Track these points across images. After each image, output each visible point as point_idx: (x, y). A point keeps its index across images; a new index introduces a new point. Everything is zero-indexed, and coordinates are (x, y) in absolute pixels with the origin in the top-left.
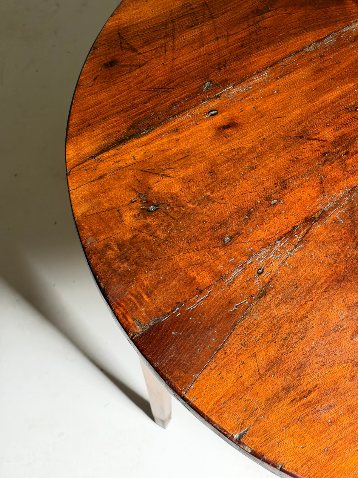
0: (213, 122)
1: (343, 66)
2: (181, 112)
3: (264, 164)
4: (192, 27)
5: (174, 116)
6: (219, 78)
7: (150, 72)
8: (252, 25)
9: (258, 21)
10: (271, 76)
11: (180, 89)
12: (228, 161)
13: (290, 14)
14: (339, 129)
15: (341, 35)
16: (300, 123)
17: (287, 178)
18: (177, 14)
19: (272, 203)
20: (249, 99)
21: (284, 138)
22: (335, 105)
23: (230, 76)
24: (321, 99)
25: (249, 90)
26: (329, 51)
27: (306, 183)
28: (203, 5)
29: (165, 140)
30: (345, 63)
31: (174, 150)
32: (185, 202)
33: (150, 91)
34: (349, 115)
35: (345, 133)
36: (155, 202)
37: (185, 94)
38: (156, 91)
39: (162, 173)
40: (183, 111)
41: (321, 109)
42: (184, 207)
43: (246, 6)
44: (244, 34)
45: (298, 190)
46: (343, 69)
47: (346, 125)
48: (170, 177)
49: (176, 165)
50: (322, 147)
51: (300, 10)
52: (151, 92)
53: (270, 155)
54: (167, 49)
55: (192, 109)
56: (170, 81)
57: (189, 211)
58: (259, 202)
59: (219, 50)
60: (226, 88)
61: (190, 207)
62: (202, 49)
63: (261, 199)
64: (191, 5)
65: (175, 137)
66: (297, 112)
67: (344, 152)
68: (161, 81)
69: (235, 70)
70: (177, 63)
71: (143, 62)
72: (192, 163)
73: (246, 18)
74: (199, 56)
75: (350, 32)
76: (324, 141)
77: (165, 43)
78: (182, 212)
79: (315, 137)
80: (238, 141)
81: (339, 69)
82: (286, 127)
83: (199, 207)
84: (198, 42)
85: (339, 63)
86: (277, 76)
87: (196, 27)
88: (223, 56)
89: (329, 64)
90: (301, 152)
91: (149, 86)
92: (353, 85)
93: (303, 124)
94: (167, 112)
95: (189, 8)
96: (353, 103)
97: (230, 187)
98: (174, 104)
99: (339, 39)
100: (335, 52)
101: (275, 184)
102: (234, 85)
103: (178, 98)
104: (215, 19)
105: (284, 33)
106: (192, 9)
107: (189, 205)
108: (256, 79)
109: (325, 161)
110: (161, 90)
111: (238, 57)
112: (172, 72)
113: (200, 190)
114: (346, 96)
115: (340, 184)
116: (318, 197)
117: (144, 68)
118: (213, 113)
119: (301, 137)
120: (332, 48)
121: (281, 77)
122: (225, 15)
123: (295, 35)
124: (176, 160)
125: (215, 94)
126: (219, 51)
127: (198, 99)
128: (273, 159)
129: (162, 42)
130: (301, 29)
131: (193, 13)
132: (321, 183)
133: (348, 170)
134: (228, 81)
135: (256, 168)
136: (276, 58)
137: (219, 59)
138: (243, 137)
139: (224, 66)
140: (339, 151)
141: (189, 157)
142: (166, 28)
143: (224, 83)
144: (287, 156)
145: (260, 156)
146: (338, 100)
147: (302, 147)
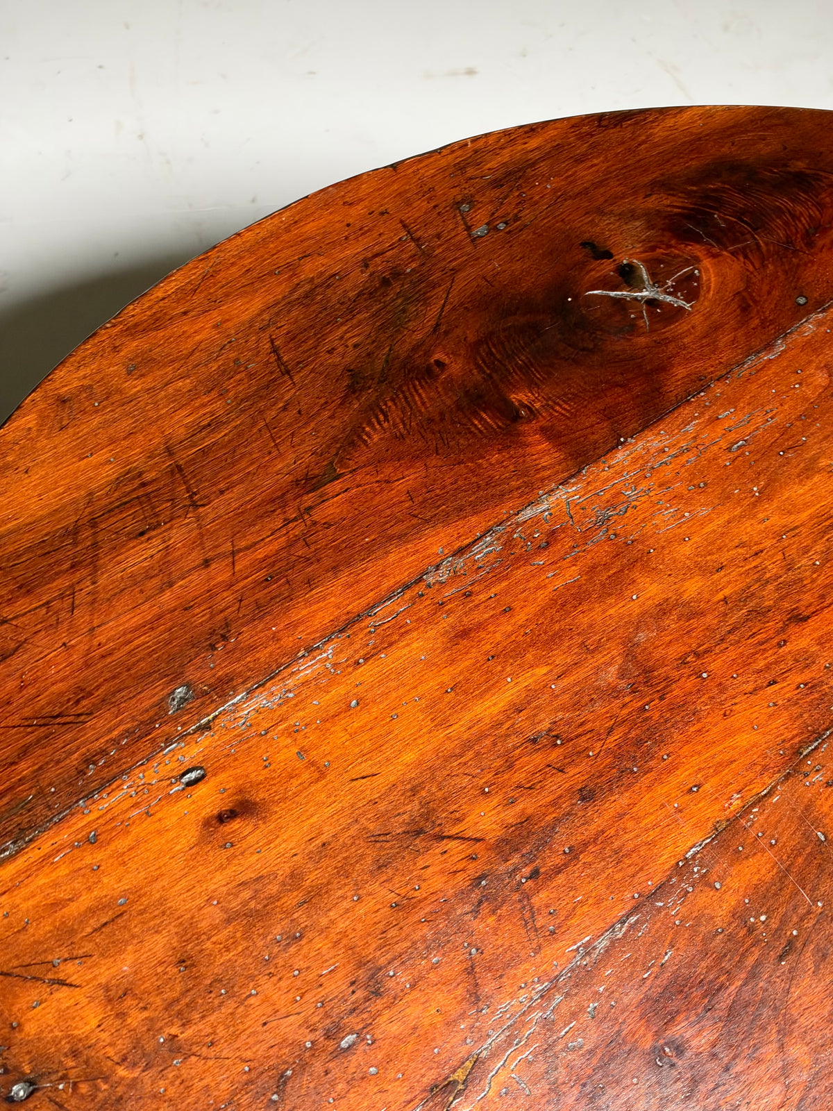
0: (194, 802)
1: (521, 618)
2: (106, 783)
3: (324, 921)
4: (142, 534)
5: (89, 796)
6: (209, 674)
7: (30, 670)
8: (295, 519)
9: (310, 508)
10: (342, 658)
11: (108, 715)
12: (228, 921)
13: (388, 482)
14: (513, 802)
15: (513, 532)
16: (414, 791)
17: (382, 961)
18: (103, 502)
19: (344, 1044)
20: (286, 729)
21: (375, 839)
22: (502, 731)
23: (238, 667)
24: (467, 717)
25: (287, 700)
26: (483, 580)
27: (432, 975)
28: (172, 472)
29: (63, 871)
30: (526, 610)
31: (85, 901)
32: (110, 1063)
33: (29, 726)
34: (538, 759)
35: (529, 811)
36: (27, 1069)
37: (122, 728)
38: (45, 725)
39: (50, 976)
40: (114, 778)
41: (467, 745)
42: (106, 1079)
43: (279, 466)
44: (275, 546)
45: (410, 997)
46: (521, 626)
47: (529, 788)
48: (71, 985)
49: (88, 947)
50: (472, 858)
51: (412, 470)
52: (29, 730)
53: (340, 893)
54: (77, 602)
55: (137, 771)
56: (82, 693)
57: (120, 1090)
58: (308, 1045)
59: (211, 594)
60: (228, 702)
61: (122, 1079)
62: (168, 595)
63: (312, 1036)
64: (140, 474)
65: (88, 860)
66: (409, 757)
67: (526, 871)
68: (61, 694)
69: (252, 648)
70: (102, 639)
71: (13, 645)
72: (133, 937)
73: (278, 500)
74: (160, 617)
75: (536, 521)
76: (477, 840)
77: (72, 586)
78: (101, 1096)
79: (454, 831)
80: (256, 857)
81: (510, 628)
82: (382, 807)
83: (147, 1077)
84: (156, 575)
85: (509, 610)
86: (357, 657)
87: (154, 533)
88: (222, 611)
89: (487, 616)
90: (419, 877)
91: (27, 712)
92: (544, 670)
93: (424, 794)
94: (70, 784)
95: (137, 483)
96: (546, 725)
97: (231, 1004)
98: (89, 760)
99: (509, 544)
100: (500, 580)
101: (353, 983)
102: (250, 692)
103: (102, 740)
104: (201, 510)
105: (373, 537)
106: (144, 485)
107: (122, 1072)
108: (306, 669)
109: (480, 902)
110: (58, 720)
111: (260, 611)
112: (87, 665)
113: (151, 1020)
114: (529, 703)
115: (519, 972)
116: (463, 1016)
117: (15, 662)
118: (193, 775)
119: (419, 832)
120: (493, 569)
121: (366, 660)
122: (227, 496)
123: (402, 538)
124: (89, 930)
125: (199, 720)
126: (211, 597)
127: (153, 740)
128: (346, 904)
129: (63, 583)
130: (415, 521)
131: (147, 495)
132: (470, 971)
133: (538, 925)
134: (232, 679)
135: (301, 937)
136: (355, 606)
137: (210, 619)
138: (270, 842)
139: (224, 637)
140: (516, 870)
141: (125, 917)
142: (75, 544)
143: (222, 688)
144: (382, 893)
145: (314, 897)
146: (509, 718)
147: (421, 863)
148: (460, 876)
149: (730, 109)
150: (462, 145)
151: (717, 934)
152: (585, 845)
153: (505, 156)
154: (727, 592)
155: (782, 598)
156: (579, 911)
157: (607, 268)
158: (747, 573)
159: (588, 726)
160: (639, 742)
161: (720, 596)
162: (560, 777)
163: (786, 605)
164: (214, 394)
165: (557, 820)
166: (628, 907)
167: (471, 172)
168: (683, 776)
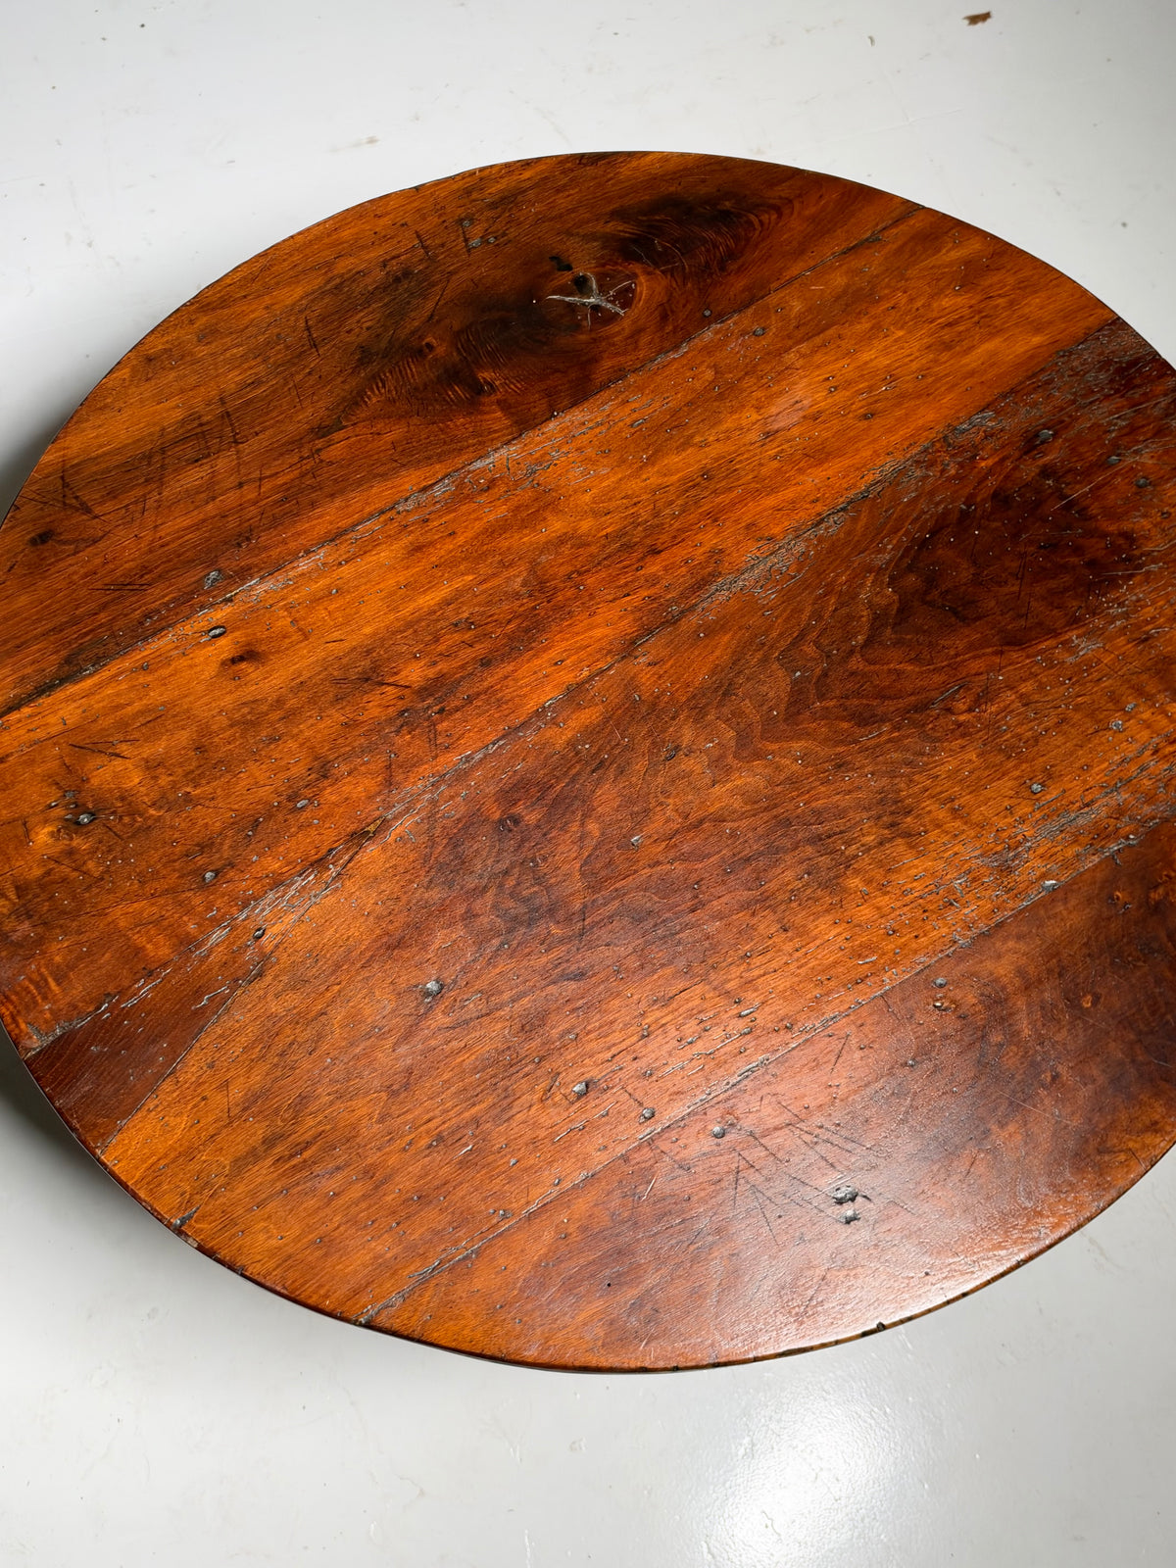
0: (216, 649)
1: (461, 540)
2: (157, 632)
3: (295, 731)
4: (197, 461)
5: (144, 639)
6: (235, 563)
7: (112, 552)
8: (307, 458)
9: (320, 450)
10: (330, 560)
11: (162, 586)
12: (231, 726)
13: (378, 434)
14: (435, 664)
15: (465, 477)
16: (369, 652)
17: (331, 758)
18: (172, 436)
19: (299, 805)
20: (284, 605)
21: (336, 682)
22: (435, 616)
23: (255, 560)
24: (412, 606)
25: (288, 586)
26: (438, 511)
27: (362, 768)
28: (223, 417)
29: (124, 686)
30: (465, 535)
31: (138, 706)
32: (144, 805)
33: (108, 589)
34: (457, 637)
35: (444, 671)
36: (90, 805)
37: (171, 596)
38: (119, 590)
39: (110, 750)
40: (163, 629)
41: (409, 625)
42: (141, 815)
43: (301, 417)
44: (291, 476)
45: (346, 780)
46: (460, 546)
47: (447, 656)
48: (123, 757)
49: (137, 735)
50: (401, 698)
51: (397, 427)
52: (108, 592)
53: (308, 714)
54: (147, 507)
55: (179, 625)
56: (145, 570)
57: (150, 822)
58: (276, 803)
59: (241, 507)
60: (246, 584)
61: (152, 816)
62: (211, 506)
63: (279, 799)
64: (200, 417)
65: (141, 680)
66: (368, 630)
67: (437, 708)
68: (131, 569)
69: (267, 548)
70: (163, 534)
71: (101, 534)
72: (167, 731)
73: (297, 443)
74: (204, 521)
75: (482, 470)
76: (407, 687)
77: (145, 495)
78: (137, 825)
79: (391, 680)
80: (254, 687)
81: (452, 547)
82: (344, 661)
83: (168, 815)
84: (204, 491)
85: (453, 534)
86: (340, 559)
87: (205, 461)
88: (248, 520)
89: (437, 537)
90: (363, 708)
91: (108, 580)
92: (471, 577)
93: (374, 655)
94: (133, 631)
95: (197, 423)
96: (466, 615)
97: (228, 776)
98: (147, 615)
99: (460, 486)
100: (450, 512)
101: (310, 769)
102: (262, 578)
103: (157, 603)
104: (240, 446)
105: (362, 475)
107: (152, 812)
108: (304, 565)
109: (402, 726)
110: (128, 587)
111: (275, 522)
112: (151, 551)
113: (175, 781)
114: (457, 599)
115: (421, 770)
116: (379, 793)
117: (102, 545)
118: (217, 631)
119: (367, 680)
120: (446, 504)
121: (347, 562)
122: (260, 436)
123: (384, 476)
124: (139, 724)
125: (225, 595)
126: (241, 510)
127: (192, 605)
128: (311, 721)
129: (138, 492)
130: (394, 465)
131: (203, 432)
132: (389, 767)
133: (438, 742)
134: (250, 569)
135: (279, 739)
136: (343, 523)
137: (239, 525)
138: (265, 678)
139: (248, 539)
140: (429, 707)
141: (163, 718)
142: (149, 464)
143: (243, 574)
144: (337, 716)
145: (291, 716)
146: (441, 609)
147: (365, 699)
148: (390, 709)
149: (682, 155)
150: (472, 173)
151: (555, 754)
152: (478, 694)
153: (503, 185)
154: (609, 530)
155: (646, 537)
156: (467, 735)
157: (566, 278)
158: (626, 517)
159: (495, 617)
160: (527, 630)
161: (604, 533)
162: (470, 650)
163: (648, 541)
164: (259, 359)
165: (463, 678)
166: (500, 734)
167: (474, 195)
168: (553, 654)
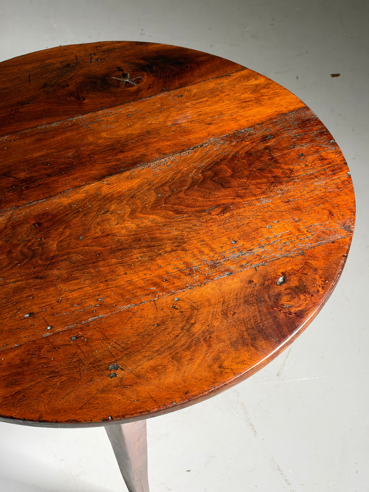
8: (14, 110)
9: (19, 108)
10: (9, 139)
13: (40, 106)
14: (31, 173)
15: (65, 122)
22: (37, 160)
24: (30, 155)
26: (52, 130)
34: (42, 167)
35: (33, 176)
41: (27, 161)
43: (16, 99)
50: (14, 182)
51: (47, 105)
66: (12, 160)
67: (26, 186)
73: (12, 106)
75: (71, 121)
76: (18, 179)
79: (13, 176)
81: (52, 141)
85: (54, 137)
86: (12, 139)
89: (48, 137)
93: (11, 168)
96: (48, 161)
99: (62, 124)
100: (55, 131)
105: (30, 117)
109: (11, 190)
114: (46, 156)
119: (5, 175)
120: (55, 129)
121: (14, 140)
123: (37, 118)
130: (42, 116)
133: (22, 197)
136: (17, 130)
140: (23, 186)
146: (40, 158)
148: (9, 185)
150: (100, 42)
151: (62, 206)
152: (42, 184)
153: (109, 46)
154: (108, 143)
155: (121, 147)
156: (33, 196)
157: (120, 73)
158: (115, 141)
159: (58, 163)
160: (68, 168)
161: (106, 144)
162: (45, 171)
163: (121, 149)
164: (10, 82)
165: (39, 179)
166: (45, 197)
167: (98, 48)
168: (74, 176)
